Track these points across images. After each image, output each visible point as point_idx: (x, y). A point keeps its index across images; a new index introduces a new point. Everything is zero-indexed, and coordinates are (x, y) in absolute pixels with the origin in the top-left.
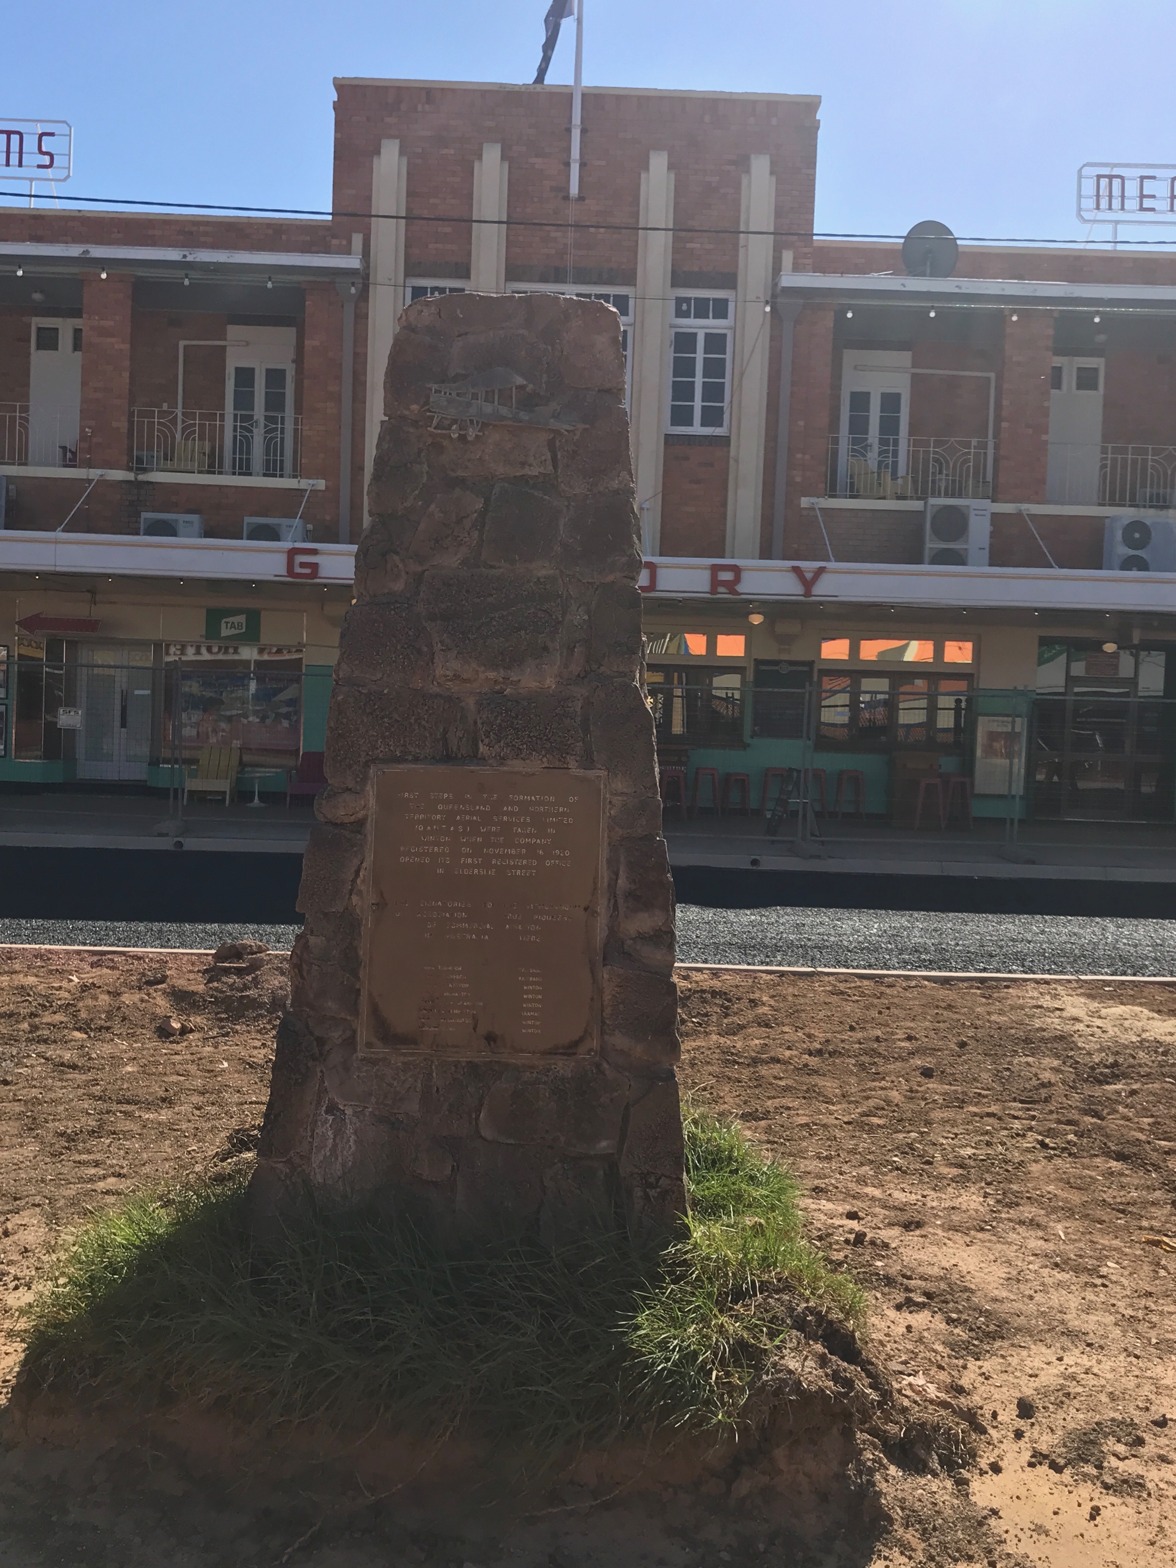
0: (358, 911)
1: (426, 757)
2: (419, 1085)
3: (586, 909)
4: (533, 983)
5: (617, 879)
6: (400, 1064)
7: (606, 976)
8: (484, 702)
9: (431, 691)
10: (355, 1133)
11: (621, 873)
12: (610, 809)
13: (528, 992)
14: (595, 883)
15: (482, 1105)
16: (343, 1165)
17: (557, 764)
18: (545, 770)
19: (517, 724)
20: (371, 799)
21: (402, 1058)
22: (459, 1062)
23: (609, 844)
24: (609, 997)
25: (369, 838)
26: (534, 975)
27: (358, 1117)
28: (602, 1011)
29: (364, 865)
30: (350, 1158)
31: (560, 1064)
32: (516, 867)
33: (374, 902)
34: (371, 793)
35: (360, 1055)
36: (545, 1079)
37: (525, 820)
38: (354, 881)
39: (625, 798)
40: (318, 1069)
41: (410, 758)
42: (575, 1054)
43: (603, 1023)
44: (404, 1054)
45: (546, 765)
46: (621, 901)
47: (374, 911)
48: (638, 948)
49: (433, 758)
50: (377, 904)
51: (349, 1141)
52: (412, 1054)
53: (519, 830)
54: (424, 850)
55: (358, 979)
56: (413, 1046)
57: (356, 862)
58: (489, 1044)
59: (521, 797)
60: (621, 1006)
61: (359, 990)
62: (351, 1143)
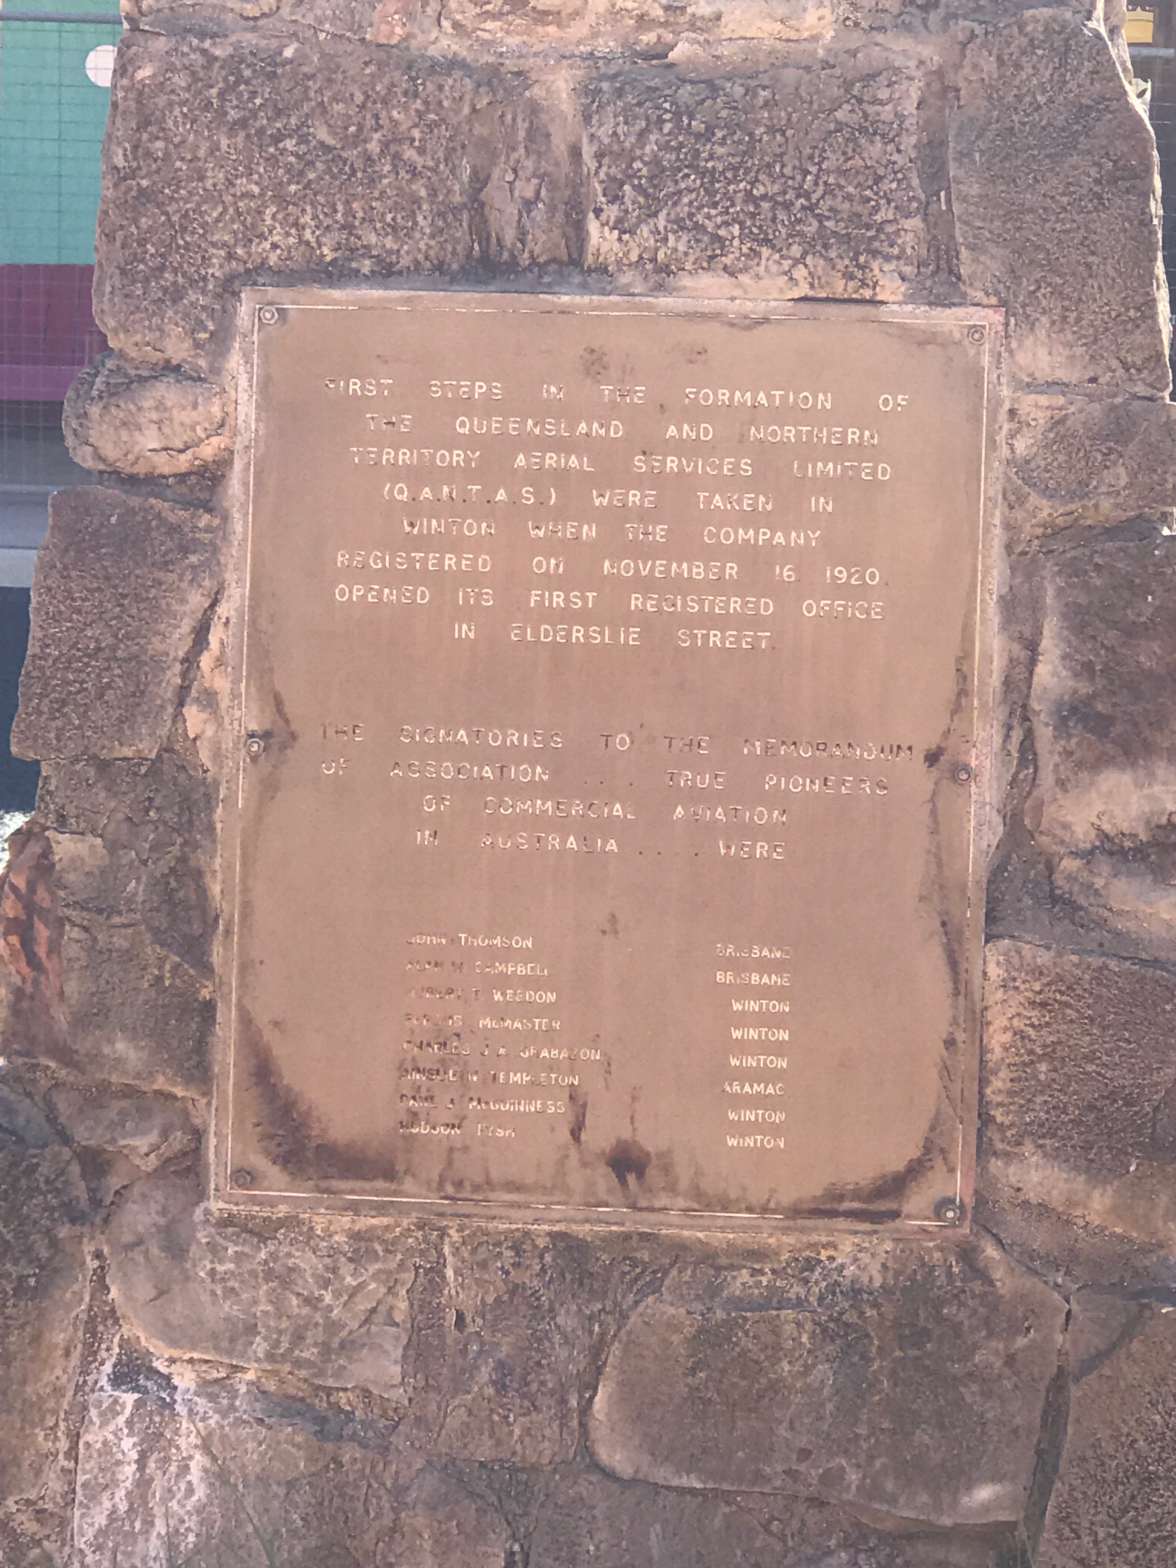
0: (205, 756)
1: (417, 263)
2: (403, 1305)
3: (932, 758)
4: (764, 992)
5: (1033, 662)
6: (339, 1238)
7: (995, 972)
8: (605, 86)
9: (432, 51)
10: (206, 1446)
11: (1047, 643)
12: (1012, 435)
13: (743, 1020)
14: (963, 676)
15: (599, 1371)
16: (171, 1543)
17: (839, 287)
18: (805, 307)
19: (711, 157)
20: (243, 397)
21: (346, 1221)
22: (527, 1234)
23: (1009, 548)
24: (1007, 1037)
25: (238, 526)
26: (764, 966)
27: (213, 1398)
28: (983, 1082)
29: (223, 610)
30: (192, 1522)
31: (847, 1245)
32: (710, 621)
33: (253, 726)
34: (243, 382)
35: (215, 1205)
36: (798, 1290)
37: (736, 467)
38: (190, 661)
39: (1061, 400)
40: (88, 1248)
41: (366, 266)
42: (895, 1215)
43: (985, 1119)
44: (355, 1208)
45: (804, 290)
46: (1044, 733)
47: (254, 759)
48: (1099, 883)
49: (440, 267)
50: (266, 735)
51: (184, 1469)
52: (381, 1209)
53: (717, 500)
54: (411, 561)
55: (207, 969)
56: (380, 1184)
57: (197, 600)
58: (623, 1182)
59: (724, 395)
60: (1043, 1067)
61: (209, 1007)
62: (195, 1475)
